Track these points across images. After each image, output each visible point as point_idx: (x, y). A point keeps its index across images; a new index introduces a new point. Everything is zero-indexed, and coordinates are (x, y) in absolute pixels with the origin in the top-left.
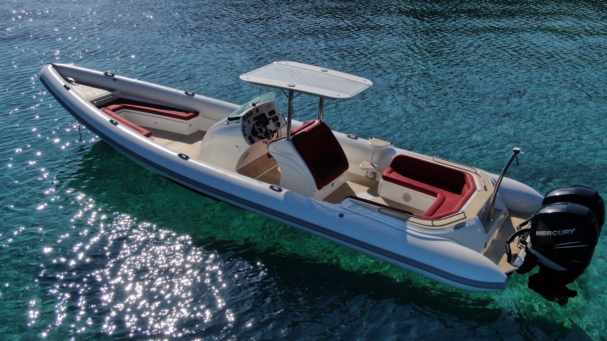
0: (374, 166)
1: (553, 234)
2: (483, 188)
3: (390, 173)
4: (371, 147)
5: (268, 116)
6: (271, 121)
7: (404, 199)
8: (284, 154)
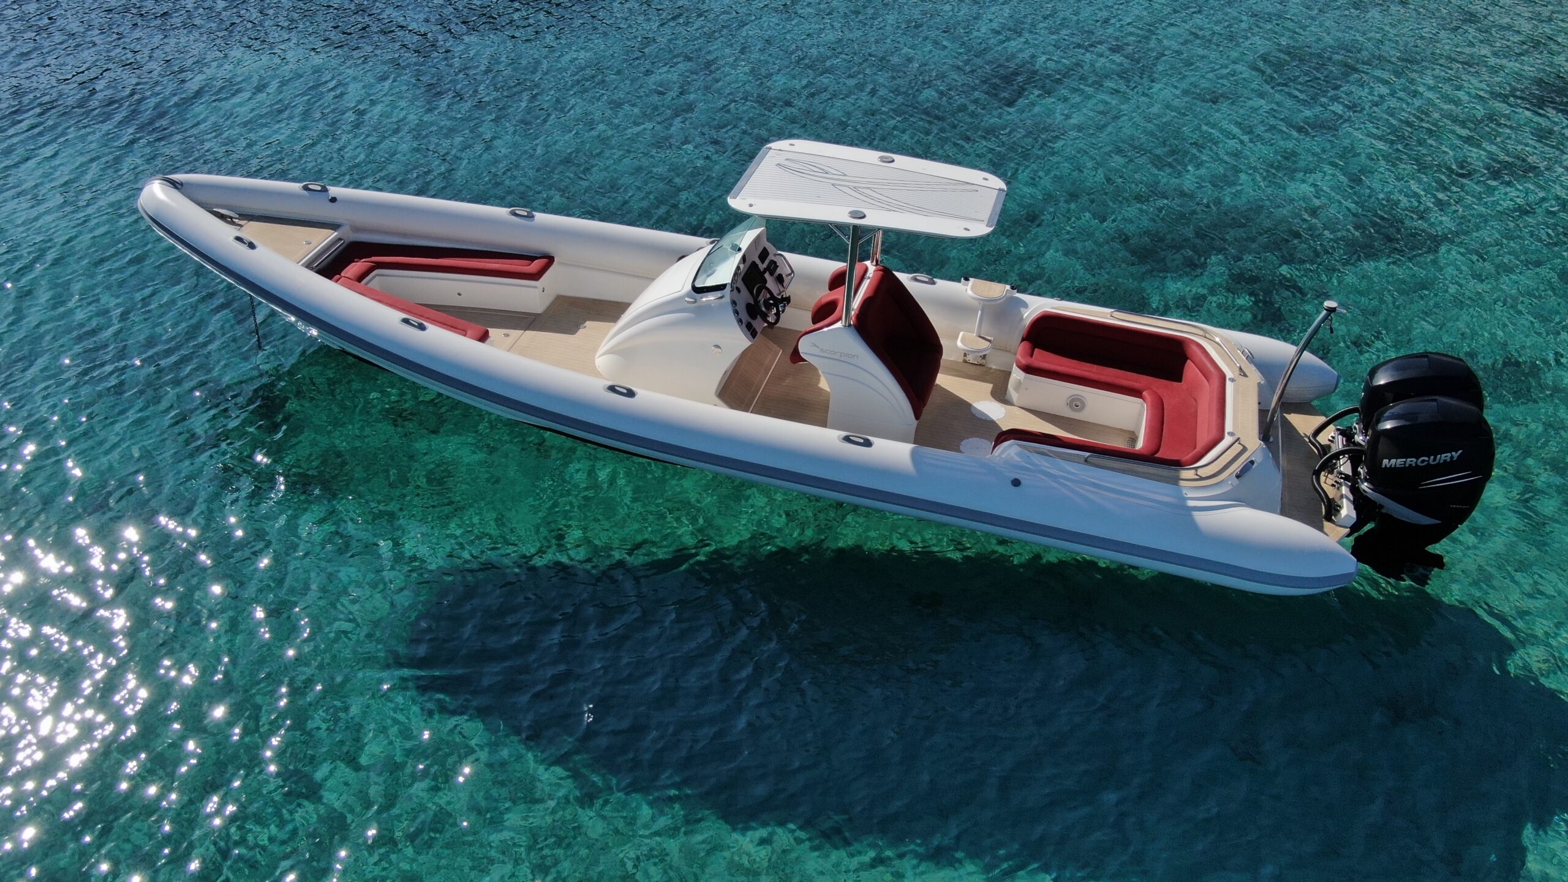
0: (989, 341)
1: (1420, 464)
2: (1237, 372)
3: (1032, 356)
4: (976, 303)
7: (1071, 407)
8: (837, 356)
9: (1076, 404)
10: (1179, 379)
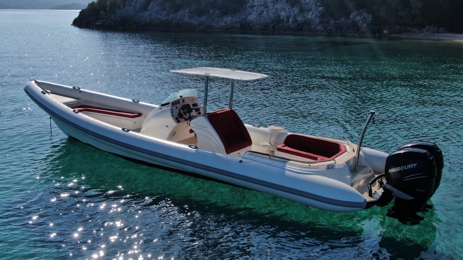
0: (272, 145)
1: (401, 169)
2: (352, 150)
3: (284, 147)
4: (269, 132)
5: (192, 107)
6: (194, 111)
8: (201, 128)
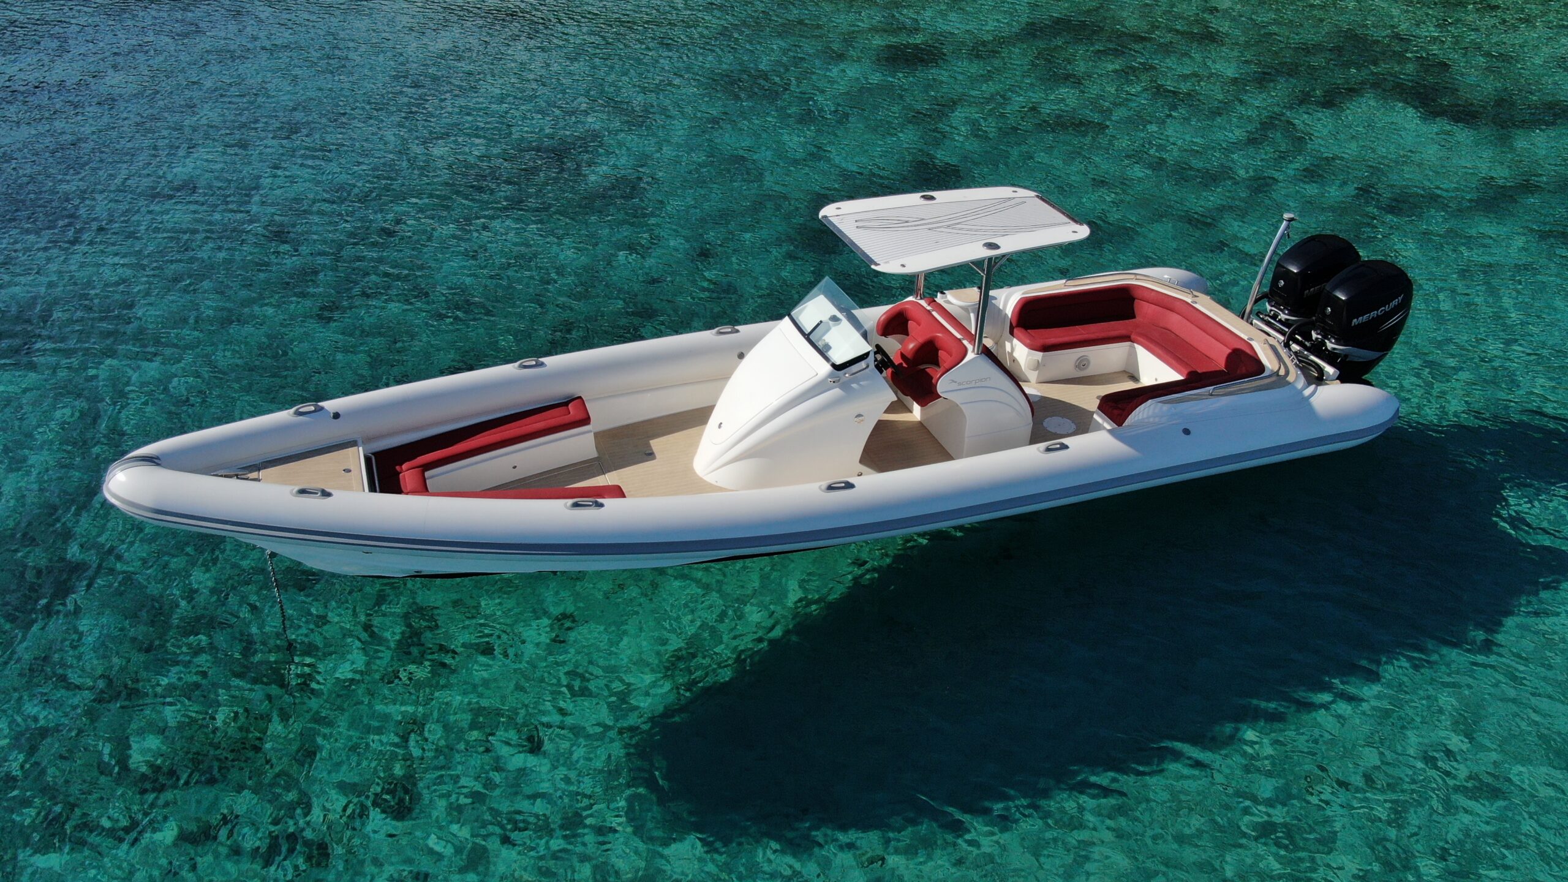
3: (1033, 337)
7: (1079, 368)
8: (973, 385)
9: (1082, 364)
10: (1134, 317)
